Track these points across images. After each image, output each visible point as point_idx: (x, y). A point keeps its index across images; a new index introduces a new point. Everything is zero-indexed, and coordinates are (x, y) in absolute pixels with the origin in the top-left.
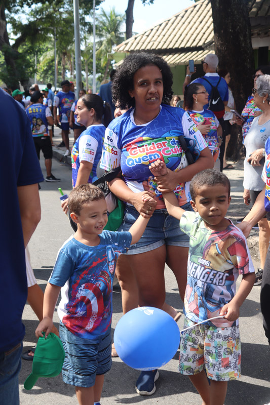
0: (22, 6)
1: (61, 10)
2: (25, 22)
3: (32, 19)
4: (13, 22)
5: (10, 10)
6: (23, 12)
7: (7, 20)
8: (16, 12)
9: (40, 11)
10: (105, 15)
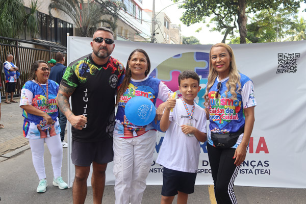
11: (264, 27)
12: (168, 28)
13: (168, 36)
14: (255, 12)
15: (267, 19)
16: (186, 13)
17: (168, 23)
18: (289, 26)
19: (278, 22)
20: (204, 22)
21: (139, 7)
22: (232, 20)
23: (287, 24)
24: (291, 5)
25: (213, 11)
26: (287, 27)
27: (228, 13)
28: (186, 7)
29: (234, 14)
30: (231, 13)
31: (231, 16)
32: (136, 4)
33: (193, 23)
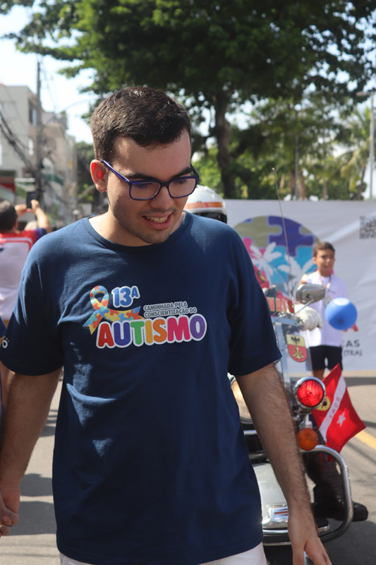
11: (276, 138)
15: (281, 117)
18: (333, 134)
19: (307, 124)
22: (202, 119)
23: (328, 127)
24: (332, 89)
26: (328, 135)
27: (193, 105)
28: (97, 92)
29: (208, 107)
30: (200, 104)
31: (201, 112)
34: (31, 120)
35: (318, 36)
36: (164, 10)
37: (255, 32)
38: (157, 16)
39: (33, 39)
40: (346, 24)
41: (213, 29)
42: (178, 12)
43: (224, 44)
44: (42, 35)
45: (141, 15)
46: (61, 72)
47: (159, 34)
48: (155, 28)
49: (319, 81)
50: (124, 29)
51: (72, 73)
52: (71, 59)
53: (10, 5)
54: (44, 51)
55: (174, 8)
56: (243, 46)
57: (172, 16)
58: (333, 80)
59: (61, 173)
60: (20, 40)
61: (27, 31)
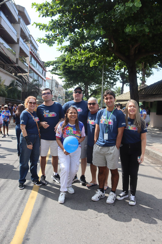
0: (93, 85)
1: (104, 86)
2: (94, 89)
3: (96, 89)
4: (90, 89)
5: (90, 86)
6: (93, 87)
7: (89, 88)
8: (91, 87)
9: (98, 86)
10: (117, 88)
12: (58, 87)
13: (57, 92)
14: (95, 85)
16: (66, 84)
17: (58, 85)
20: (74, 88)
21: (44, 80)
25: (78, 84)
32: (43, 79)
33: (69, 88)
34: (56, 86)
35: (107, 73)
36: (75, 67)
37: (91, 72)
38: (73, 69)
39: (54, 72)
40: (112, 71)
41: (84, 71)
42: (77, 68)
43: (85, 74)
44: (56, 71)
45: (71, 68)
46: (59, 78)
47: (74, 72)
48: (73, 71)
49: (108, 82)
50: (67, 71)
51: (61, 78)
52: (61, 75)
53: (50, 66)
54: (56, 74)
55: (77, 67)
56: (89, 75)
57: (76, 69)
58: (110, 82)
59: (62, 97)
60: (51, 72)
61: (53, 70)
